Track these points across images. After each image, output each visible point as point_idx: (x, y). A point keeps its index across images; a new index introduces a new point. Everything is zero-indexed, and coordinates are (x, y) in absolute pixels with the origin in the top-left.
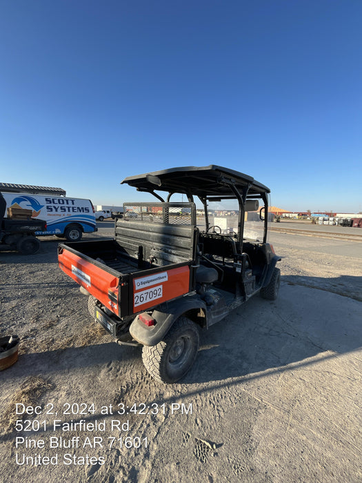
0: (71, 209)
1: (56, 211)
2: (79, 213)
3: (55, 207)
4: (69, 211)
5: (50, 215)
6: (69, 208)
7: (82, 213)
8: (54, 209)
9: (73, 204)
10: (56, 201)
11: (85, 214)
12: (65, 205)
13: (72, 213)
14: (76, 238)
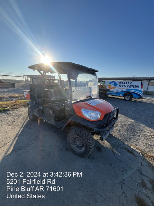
0: (129, 86)
1: (122, 87)
2: (133, 88)
3: (122, 85)
4: (128, 87)
5: (119, 88)
6: (128, 86)
7: (134, 88)
8: (121, 86)
9: (131, 84)
10: (123, 83)
11: (136, 88)
12: (127, 84)
13: (129, 88)
14: (128, 99)
